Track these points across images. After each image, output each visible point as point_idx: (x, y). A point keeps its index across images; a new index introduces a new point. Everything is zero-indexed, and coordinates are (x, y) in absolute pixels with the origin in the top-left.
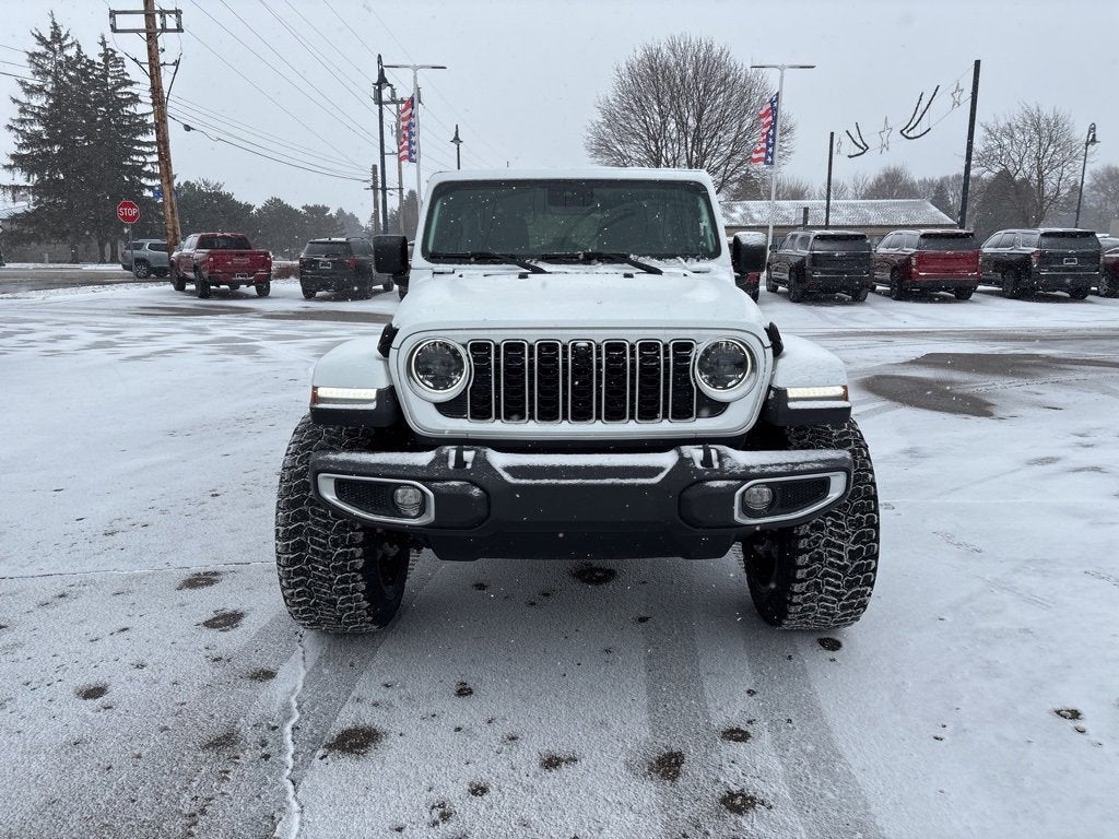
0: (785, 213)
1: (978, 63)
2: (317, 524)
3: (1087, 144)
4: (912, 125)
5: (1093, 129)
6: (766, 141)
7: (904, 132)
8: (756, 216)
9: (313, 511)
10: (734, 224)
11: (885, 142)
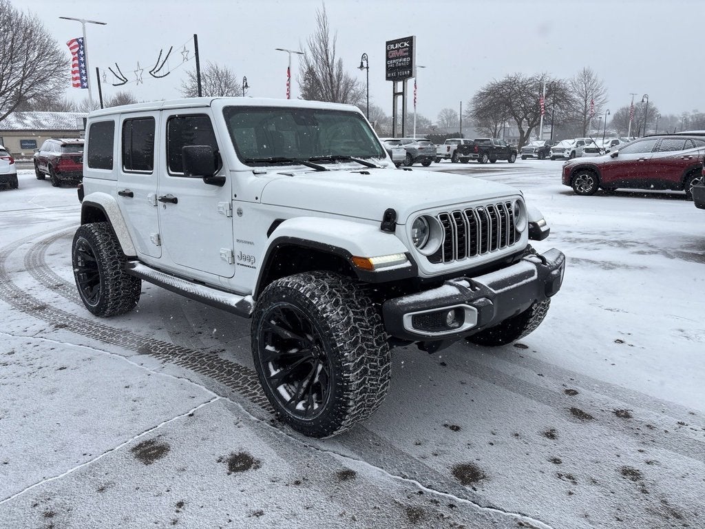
0: (66, 121)
1: (195, 36)
2: (370, 353)
3: (243, 88)
4: (157, 69)
5: (245, 79)
6: (80, 71)
7: (152, 73)
8: (44, 123)
9: (366, 345)
10: (28, 128)
11: (139, 77)
